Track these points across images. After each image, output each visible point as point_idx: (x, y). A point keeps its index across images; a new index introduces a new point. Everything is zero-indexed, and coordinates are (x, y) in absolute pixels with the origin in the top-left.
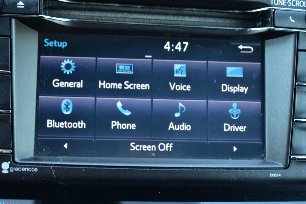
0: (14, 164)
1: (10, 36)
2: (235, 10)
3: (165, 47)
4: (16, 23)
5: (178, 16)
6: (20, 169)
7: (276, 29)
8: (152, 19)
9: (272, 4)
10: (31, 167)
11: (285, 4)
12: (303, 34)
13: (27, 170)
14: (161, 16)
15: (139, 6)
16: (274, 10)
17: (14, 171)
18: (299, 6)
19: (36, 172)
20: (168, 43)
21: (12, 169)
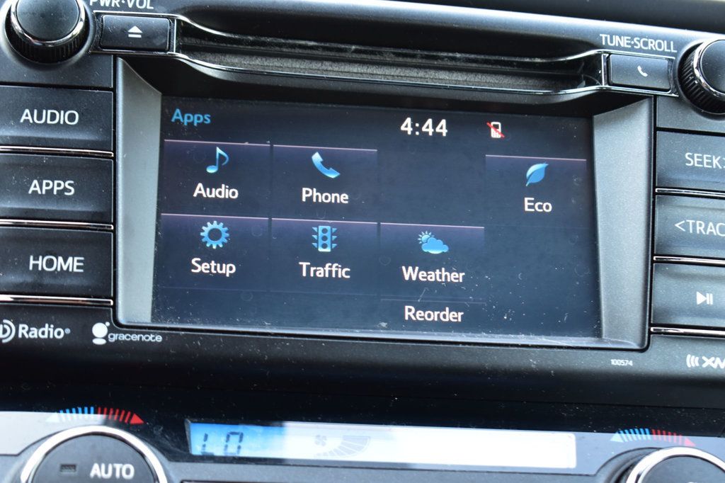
0: (116, 326)
1: (114, 90)
2: (534, 57)
3: (403, 128)
4: (125, 67)
5: (428, 70)
6: (128, 337)
7: (614, 88)
8: (377, 74)
9: (604, 43)
10: (149, 334)
11: (627, 44)
12: (665, 99)
13: (141, 338)
14: (395, 69)
15: (354, 47)
16: (607, 55)
17: (117, 341)
18: (654, 49)
19: (160, 343)
20: (408, 121)
21: (112, 337)
